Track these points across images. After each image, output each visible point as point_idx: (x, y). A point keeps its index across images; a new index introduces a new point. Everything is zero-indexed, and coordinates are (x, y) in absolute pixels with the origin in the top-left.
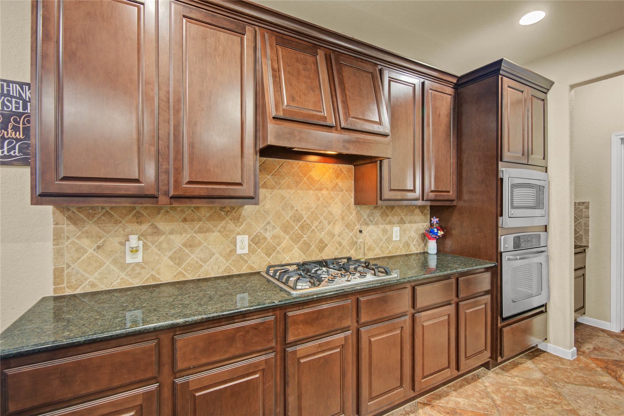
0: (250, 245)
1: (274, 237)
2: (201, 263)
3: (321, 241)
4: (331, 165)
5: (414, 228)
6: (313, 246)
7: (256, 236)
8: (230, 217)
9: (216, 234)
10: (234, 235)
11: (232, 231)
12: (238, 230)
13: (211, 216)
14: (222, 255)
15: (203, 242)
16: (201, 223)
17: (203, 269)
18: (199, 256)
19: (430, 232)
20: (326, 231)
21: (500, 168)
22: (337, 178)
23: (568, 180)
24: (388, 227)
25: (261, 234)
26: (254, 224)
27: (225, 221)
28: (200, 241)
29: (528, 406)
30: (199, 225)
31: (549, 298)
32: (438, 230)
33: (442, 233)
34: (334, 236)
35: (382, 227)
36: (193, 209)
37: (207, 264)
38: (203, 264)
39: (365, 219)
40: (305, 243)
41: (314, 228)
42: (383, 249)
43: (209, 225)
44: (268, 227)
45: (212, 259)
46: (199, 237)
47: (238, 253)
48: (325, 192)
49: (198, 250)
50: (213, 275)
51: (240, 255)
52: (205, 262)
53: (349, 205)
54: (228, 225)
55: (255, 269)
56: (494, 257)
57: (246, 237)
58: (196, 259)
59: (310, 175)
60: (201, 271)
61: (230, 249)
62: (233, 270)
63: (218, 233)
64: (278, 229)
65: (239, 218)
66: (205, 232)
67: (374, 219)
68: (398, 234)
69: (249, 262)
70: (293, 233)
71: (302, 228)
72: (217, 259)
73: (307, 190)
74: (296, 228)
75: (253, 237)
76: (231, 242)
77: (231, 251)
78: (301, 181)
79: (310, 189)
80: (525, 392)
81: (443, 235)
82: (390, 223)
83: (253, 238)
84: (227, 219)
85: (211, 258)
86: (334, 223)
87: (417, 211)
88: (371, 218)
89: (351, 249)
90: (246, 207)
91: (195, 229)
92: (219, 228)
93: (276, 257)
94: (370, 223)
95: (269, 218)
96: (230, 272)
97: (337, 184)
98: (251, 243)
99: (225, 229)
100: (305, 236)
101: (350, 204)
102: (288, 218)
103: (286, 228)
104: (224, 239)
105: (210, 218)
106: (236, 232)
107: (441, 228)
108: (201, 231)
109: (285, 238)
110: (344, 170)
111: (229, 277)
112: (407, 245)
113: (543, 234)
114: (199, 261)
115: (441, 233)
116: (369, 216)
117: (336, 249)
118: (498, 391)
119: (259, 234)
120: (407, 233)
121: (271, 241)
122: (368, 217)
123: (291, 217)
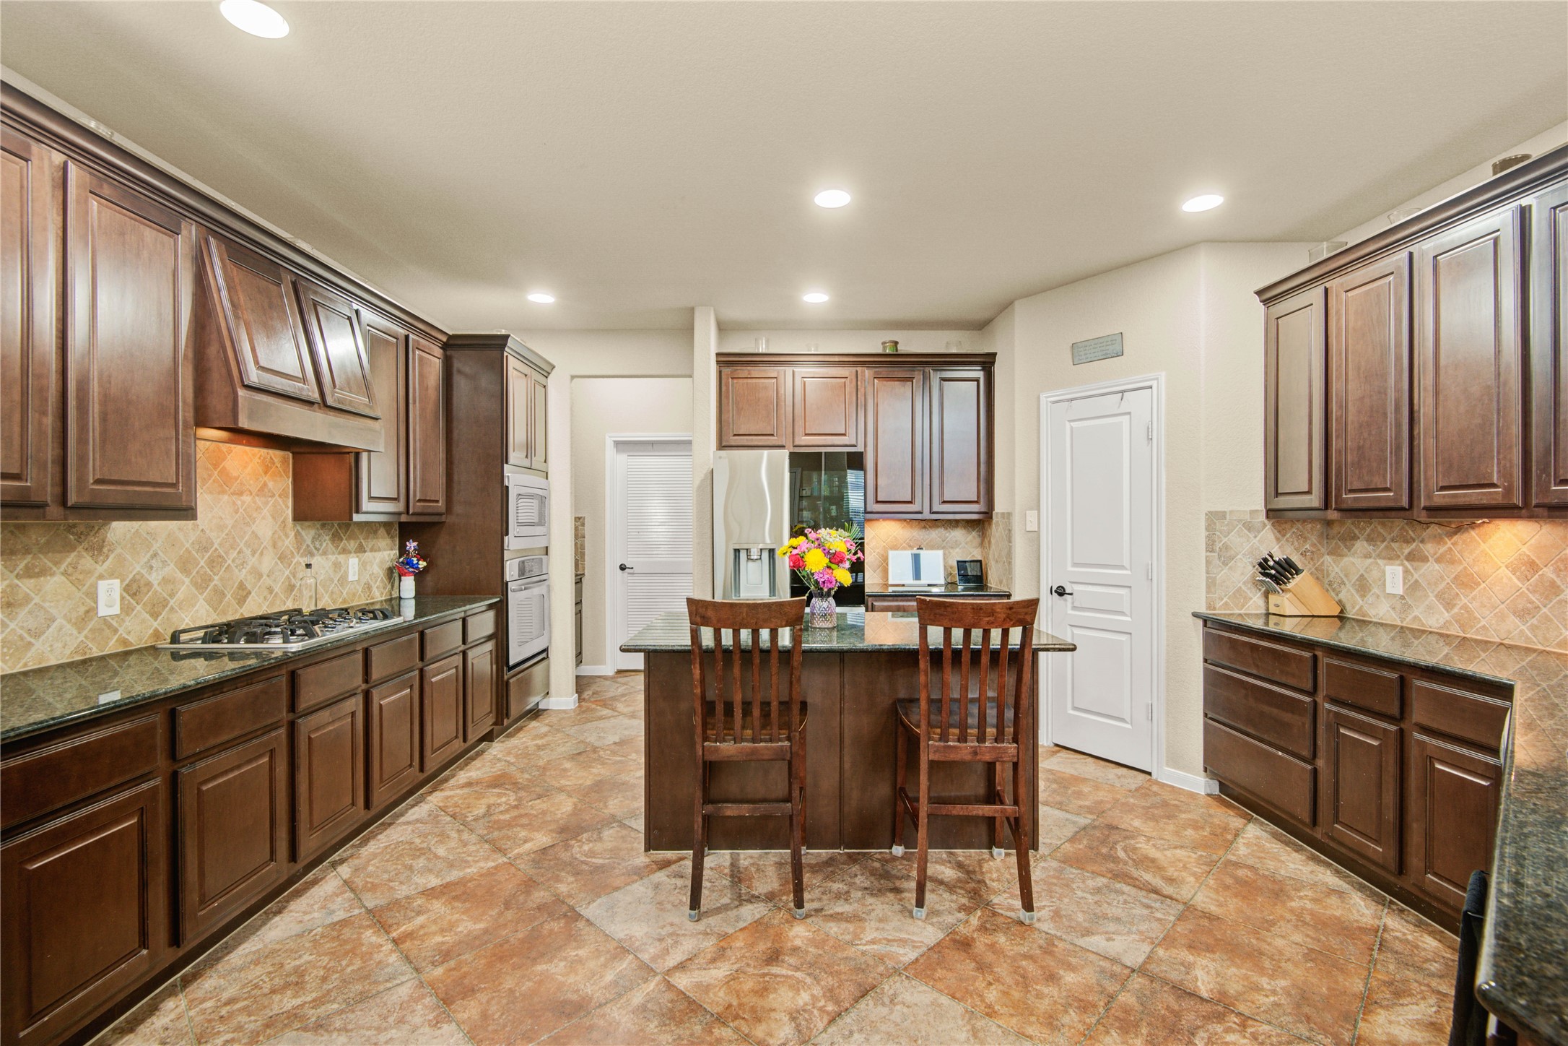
0: (122, 598)
1: (166, 581)
2: (29, 639)
3: (242, 586)
4: (256, 450)
5: (378, 560)
6: (229, 596)
7: (134, 580)
8: (85, 545)
9: (58, 579)
10: (93, 579)
11: (90, 572)
12: (100, 569)
13: (48, 542)
14: (69, 621)
15: (33, 595)
16: (29, 558)
17: (33, 649)
18: (25, 624)
19: (408, 564)
20: (248, 567)
21: (506, 474)
22: (266, 473)
23: (568, 491)
24: (341, 558)
25: (143, 576)
26: (128, 557)
27: (75, 553)
28: (27, 595)
29: (542, 753)
30: (25, 562)
31: (550, 642)
32: (418, 560)
33: (425, 564)
34: (261, 576)
35: (332, 558)
36: (12, 528)
37: (41, 640)
38: (33, 640)
39: (308, 546)
40: (216, 590)
41: (229, 562)
42: (334, 596)
43: (45, 561)
44: (154, 563)
45: (51, 630)
46: (26, 586)
47: (100, 614)
48: (247, 499)
49: (23, 613)
50: (53, 662)
51: (104, 619)
52: (37, 634)
53: (283, 522)
54: (82, 561)
55: (131, 644)
56: (499, 590)
57: (116, 583)
58: (20, 632)
59: (224, 468)
60: (29, 654)
61: (86, 608)
62: (90, 649)
63: (63, 578)
64: (172, 565)
65: (103, 547)
66: (38, 575)
67: (321, 545)
68: (357, 569)
69: (121, 631)
70: (197, 572)
71: (211, 563)
72: (61, 629)
73: (219, 493)
74: (202, 563)
75: (127, 582)
76: (87, 594)
77: (87, 612)
78: (210, 476)
79: (223, 492)
80: (536, 745)
81: (425, 567)
82: (344, 551)
83: (128, 585)
84: (80, 548)
85: (48, 627)
86: (262, 554)
87: (382, 531)
88: (317, 544)
89: (287, 598)
90: (115, 524)
91: (18, 569)
92: (63, 567)
93: (168, 619)
94: (315, 552)
95: (156, 546)
96: (85, 654)
97: (265, 485)
98: (125, 595)
99: (75, 568)
100: (216, 578)
101: (285, 518)
102: (188, 545)
103: (185, 565)
104: (74, 588)
105: (46, 549)
106: (96, 575)
107: (422, 557)
108: (29, 573)
109: (183, 583)
110: (276, 460)
111: (84, 662)
112: (368, 587)
113: (544, 557)
114: (26, 635)
115: (422, 564)
116: (314, 539)
117: (265, 598)
118: (509, 753)
119: (138, 577)
120: (368, 568)
121: (159, 589)
122: (313, 542)
123: (193, 543)
